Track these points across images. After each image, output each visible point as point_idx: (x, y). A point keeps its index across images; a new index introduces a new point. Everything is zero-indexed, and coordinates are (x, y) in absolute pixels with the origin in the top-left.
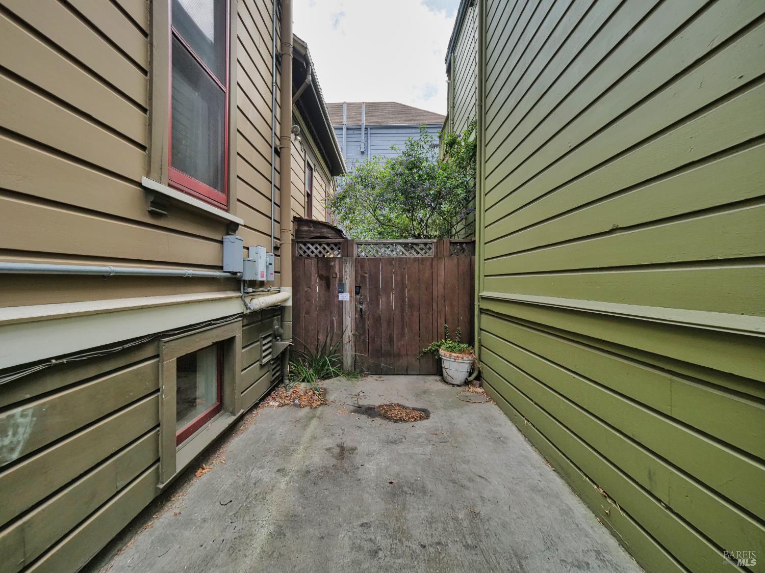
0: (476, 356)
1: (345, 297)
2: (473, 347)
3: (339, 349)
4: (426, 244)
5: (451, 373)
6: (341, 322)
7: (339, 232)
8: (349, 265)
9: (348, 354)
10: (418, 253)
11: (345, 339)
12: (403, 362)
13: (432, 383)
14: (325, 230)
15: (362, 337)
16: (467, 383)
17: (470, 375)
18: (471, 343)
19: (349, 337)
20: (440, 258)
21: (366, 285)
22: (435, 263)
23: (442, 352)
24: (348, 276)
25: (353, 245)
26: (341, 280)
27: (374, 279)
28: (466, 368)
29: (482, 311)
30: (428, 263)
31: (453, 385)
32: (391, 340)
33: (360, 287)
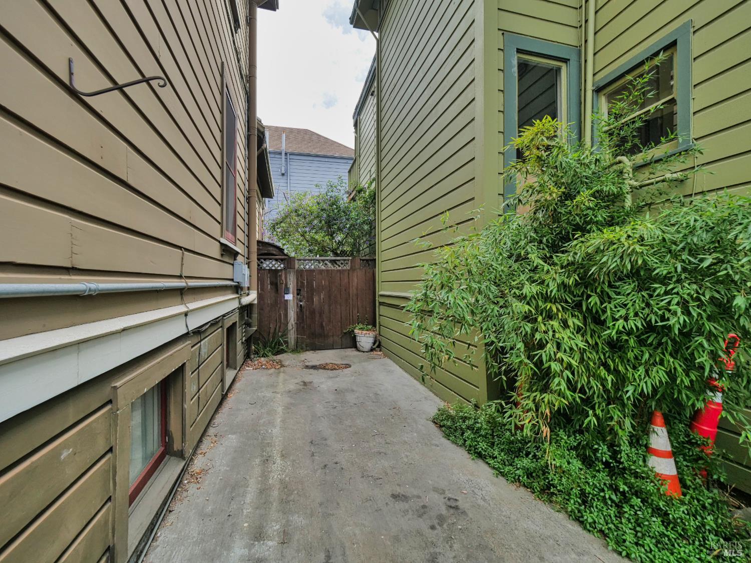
0: (378, 332)
1: (289, 297)
2: (375, 327)
3: (285, 334)
4: (345, 260)
5: (362, 344)
6: (286, 315)
7: (281, 250)
8: (292, 274)
9: (292, 336)
10: (339, 266)
11: (290, 327)
12: (331, 340)
13: (351, 352)
14: (271, 248)
15: (302, 325)
16: (372, 350)
17: (374, 345)
18: (374, 325)
19: (292, 325)
20: (354, 270)
21: (304, 289)
22: (351, 273)
23: (356, 331)
24: (292, 282)
25: (294, 261)
26: (286, 285)
27: (310, 284)
28: (371, 340)
29: (381, 304)
30: (346, 274)
31: (364, 352)
32: (322, 326)
33: (300, 290)
